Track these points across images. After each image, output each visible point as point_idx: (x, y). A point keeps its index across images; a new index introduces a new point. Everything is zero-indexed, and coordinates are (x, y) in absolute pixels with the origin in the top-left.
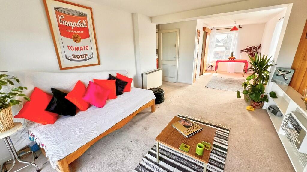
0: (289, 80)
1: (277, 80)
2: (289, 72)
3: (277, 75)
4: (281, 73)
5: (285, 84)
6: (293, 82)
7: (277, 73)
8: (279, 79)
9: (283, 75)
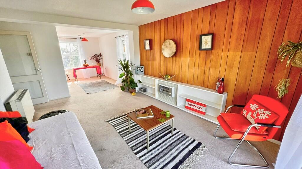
0: (143, 71)
1: (138, 73)
2: (142, 68)
3: (137, 70)
4: (139, 69)
5: (143, 74)
6: (146, 72)
7: (137, 69)
8: (139, 72)
9: (140, 70)
